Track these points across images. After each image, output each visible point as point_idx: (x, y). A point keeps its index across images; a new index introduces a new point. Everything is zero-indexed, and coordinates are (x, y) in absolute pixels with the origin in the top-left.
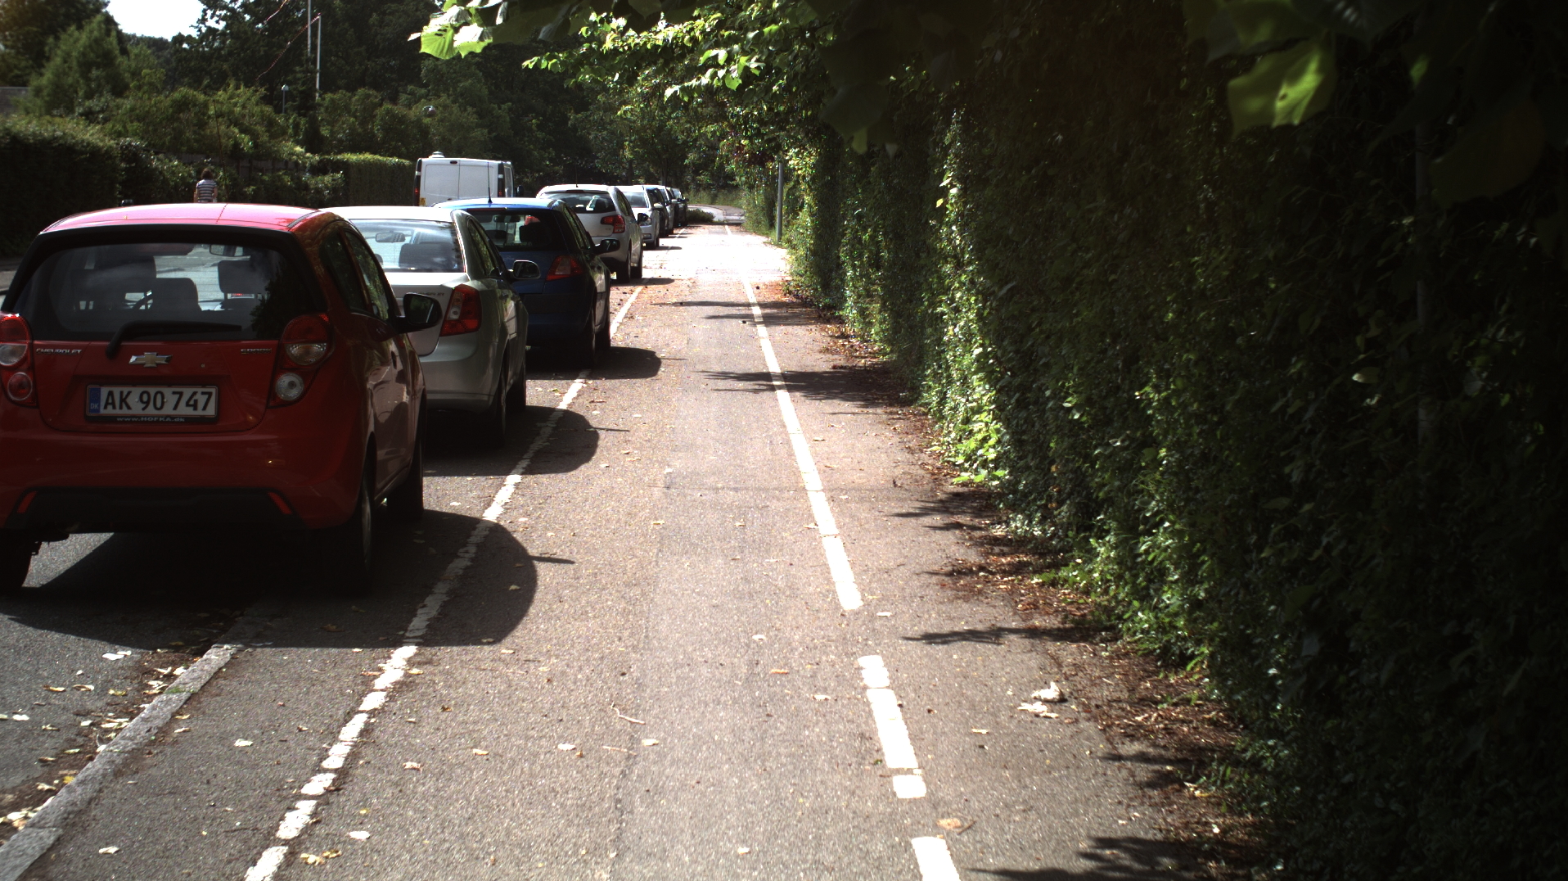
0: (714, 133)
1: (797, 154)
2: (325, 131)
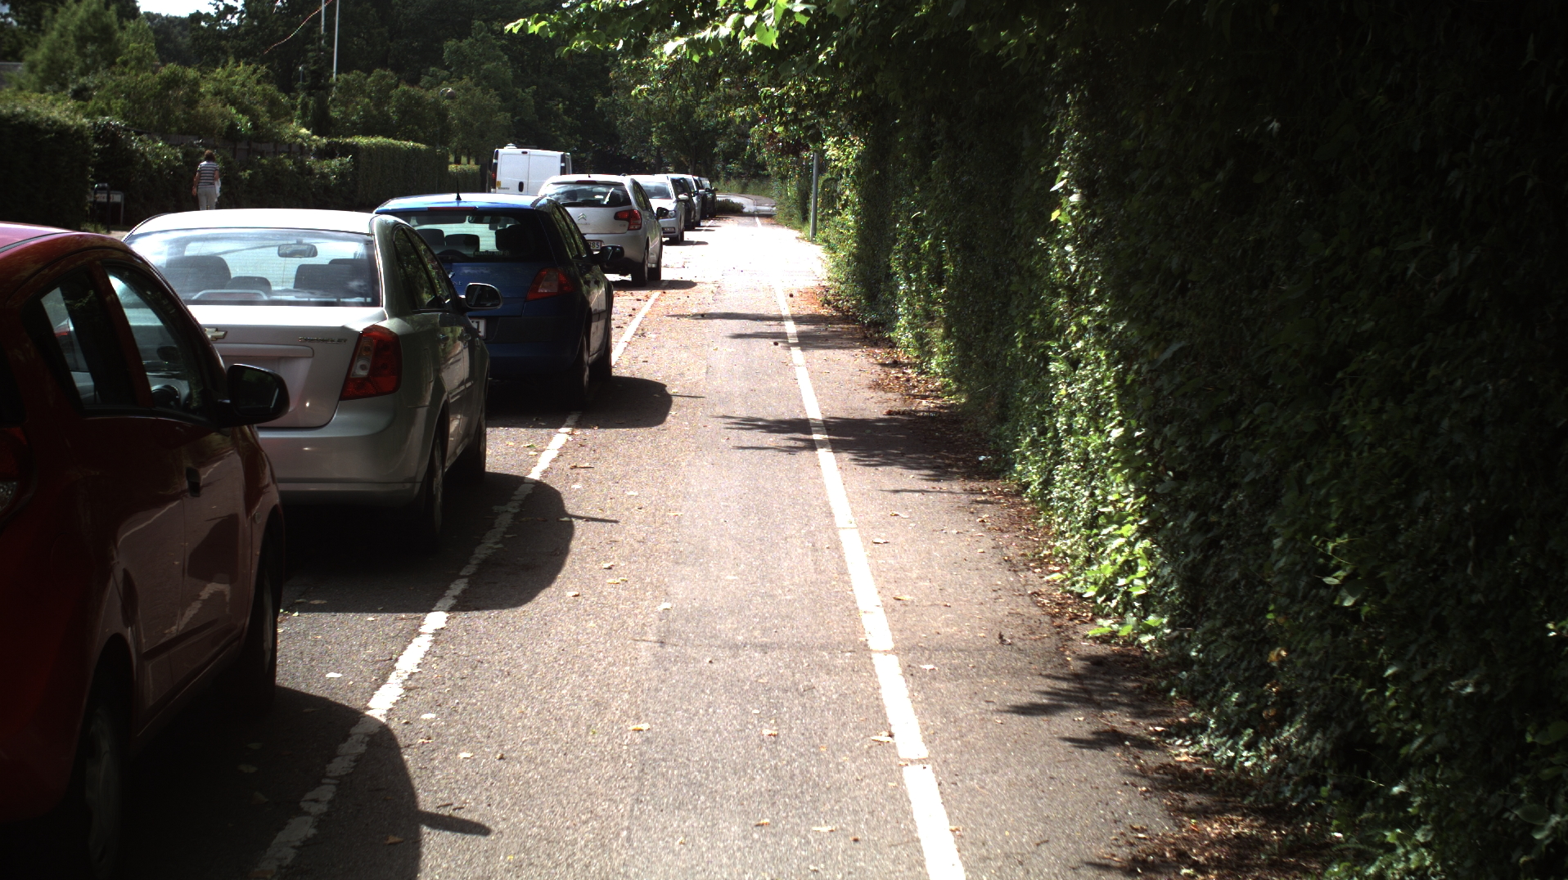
0: (743, 117)
2: (335, 113)
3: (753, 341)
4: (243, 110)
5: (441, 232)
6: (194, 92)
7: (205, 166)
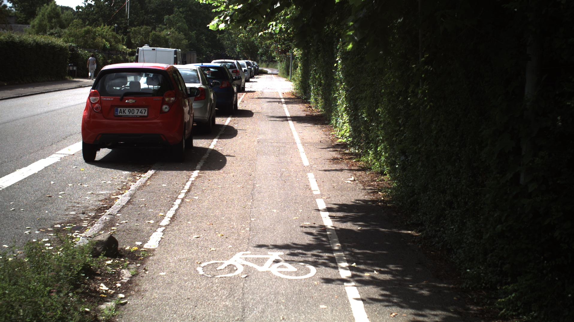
1: (297, 50)
2: (132, 41)
3: (273, 103)
4: (107, 40)
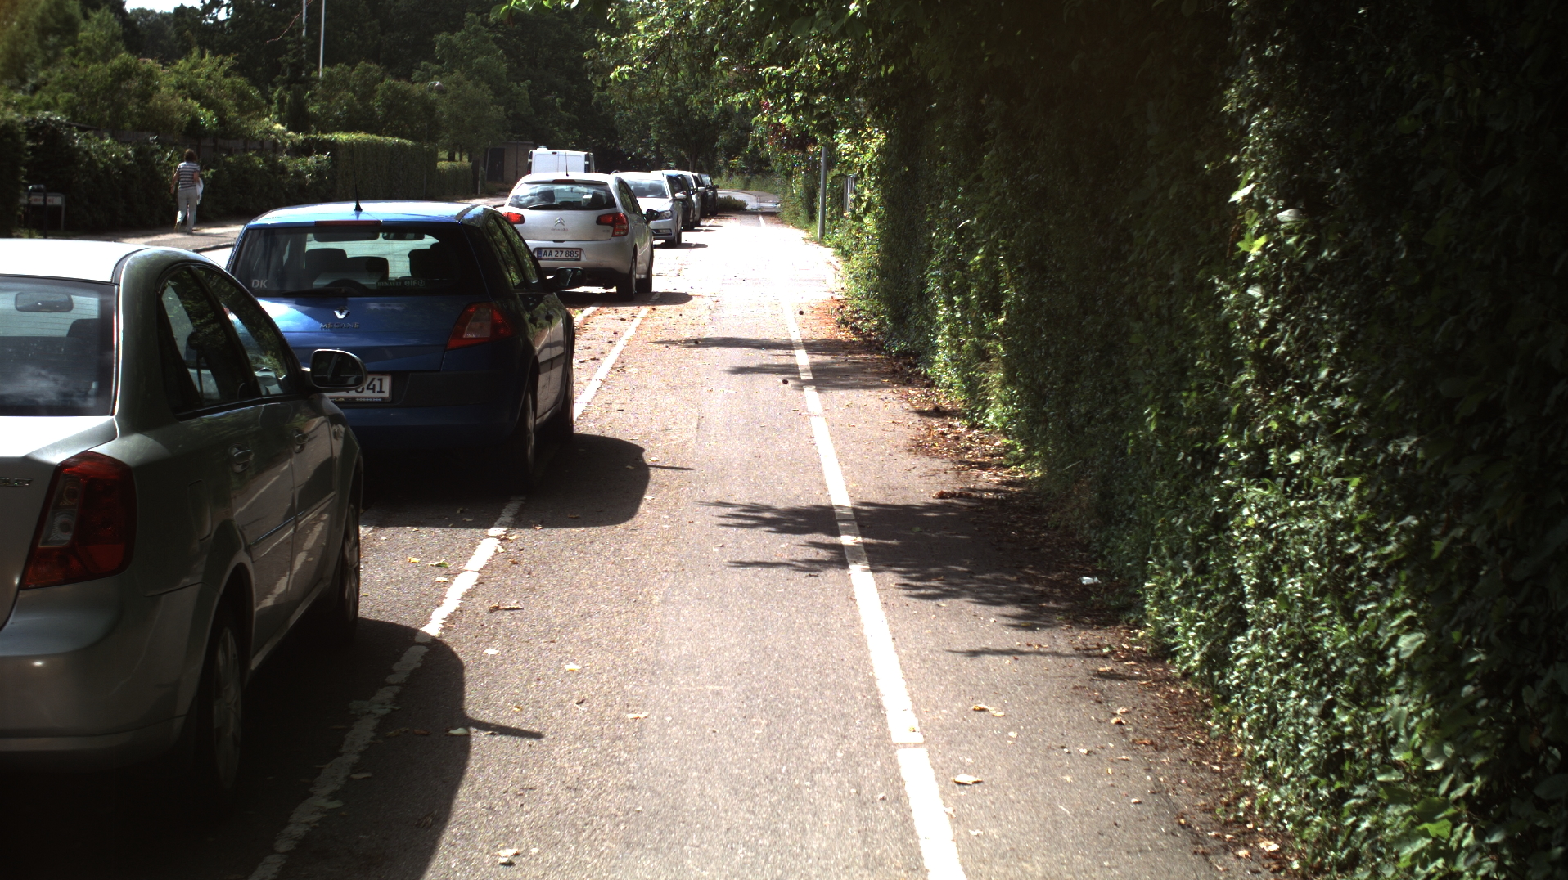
2: (314, 108)
3: (757, 377)
4: (208, 104)
5: (342, 252)
6: (148, 84)
7: (184, 167)
